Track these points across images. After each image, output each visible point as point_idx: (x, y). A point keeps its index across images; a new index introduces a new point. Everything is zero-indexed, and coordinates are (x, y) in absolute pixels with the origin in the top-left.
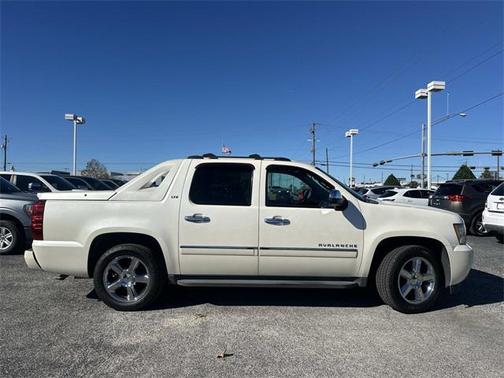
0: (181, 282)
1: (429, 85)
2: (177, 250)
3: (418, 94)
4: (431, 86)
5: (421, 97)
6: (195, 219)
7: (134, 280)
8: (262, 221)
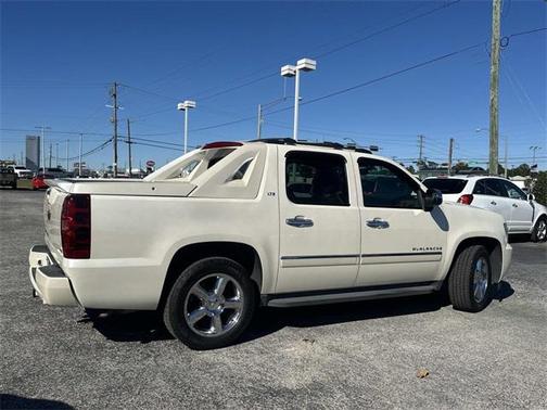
0: (273, 303)
1: (299, 62)
2: (278, 262)
3: (285, 70)
4: (302, 63)
5: (288, 75)
6: (296, 222)
7: (222, 305)
8: (365, 224)
